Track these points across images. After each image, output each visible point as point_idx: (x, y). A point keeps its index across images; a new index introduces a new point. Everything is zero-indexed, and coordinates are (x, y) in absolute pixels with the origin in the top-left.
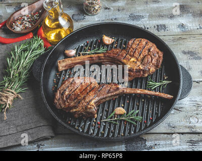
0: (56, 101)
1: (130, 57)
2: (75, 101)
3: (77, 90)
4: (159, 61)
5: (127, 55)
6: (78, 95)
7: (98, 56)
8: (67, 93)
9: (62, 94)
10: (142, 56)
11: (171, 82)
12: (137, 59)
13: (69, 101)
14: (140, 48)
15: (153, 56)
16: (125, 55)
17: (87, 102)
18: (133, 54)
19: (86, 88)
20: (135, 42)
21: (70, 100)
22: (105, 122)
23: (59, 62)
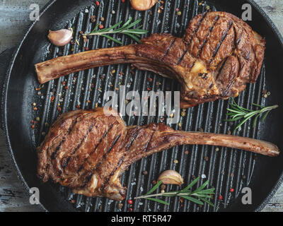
0: (42, 171)
1: (192, 59)
2: (81, 173)
3: (83, 147)
4: (256, 71)
5: (185, 52)
6: (86, 159)
7: (123, 53)
8: (62, 154)
9: (53, 157)
10: (218, 59)
11: (276, 106)
12: (208, 65)
13: (67, 171)
14: (215, 38)
15: (242, 60)
16: (181, 53)
17: (106, 178)
18: (200, 52)
19: (101, 141)
20: (205, 22)
21: (70, 169)
22: (143, 200)
23: (39, 67)
